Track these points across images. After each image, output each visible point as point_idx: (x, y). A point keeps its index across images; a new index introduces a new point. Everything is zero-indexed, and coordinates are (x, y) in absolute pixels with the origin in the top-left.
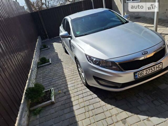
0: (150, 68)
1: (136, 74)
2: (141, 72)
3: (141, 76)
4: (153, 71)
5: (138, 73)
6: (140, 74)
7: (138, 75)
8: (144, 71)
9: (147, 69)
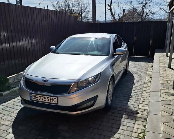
0: (44, 96)
1: (31, 95)
2: (35, 95)
3: (35, 99)
4: (46, 101)
5: (32, 94)
6: (34, 97)
7: (33, 97)
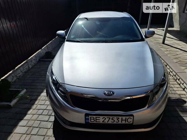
3: (95, 122)
6: (94, 119)
8: (100, 117)
9: (106, 117)
